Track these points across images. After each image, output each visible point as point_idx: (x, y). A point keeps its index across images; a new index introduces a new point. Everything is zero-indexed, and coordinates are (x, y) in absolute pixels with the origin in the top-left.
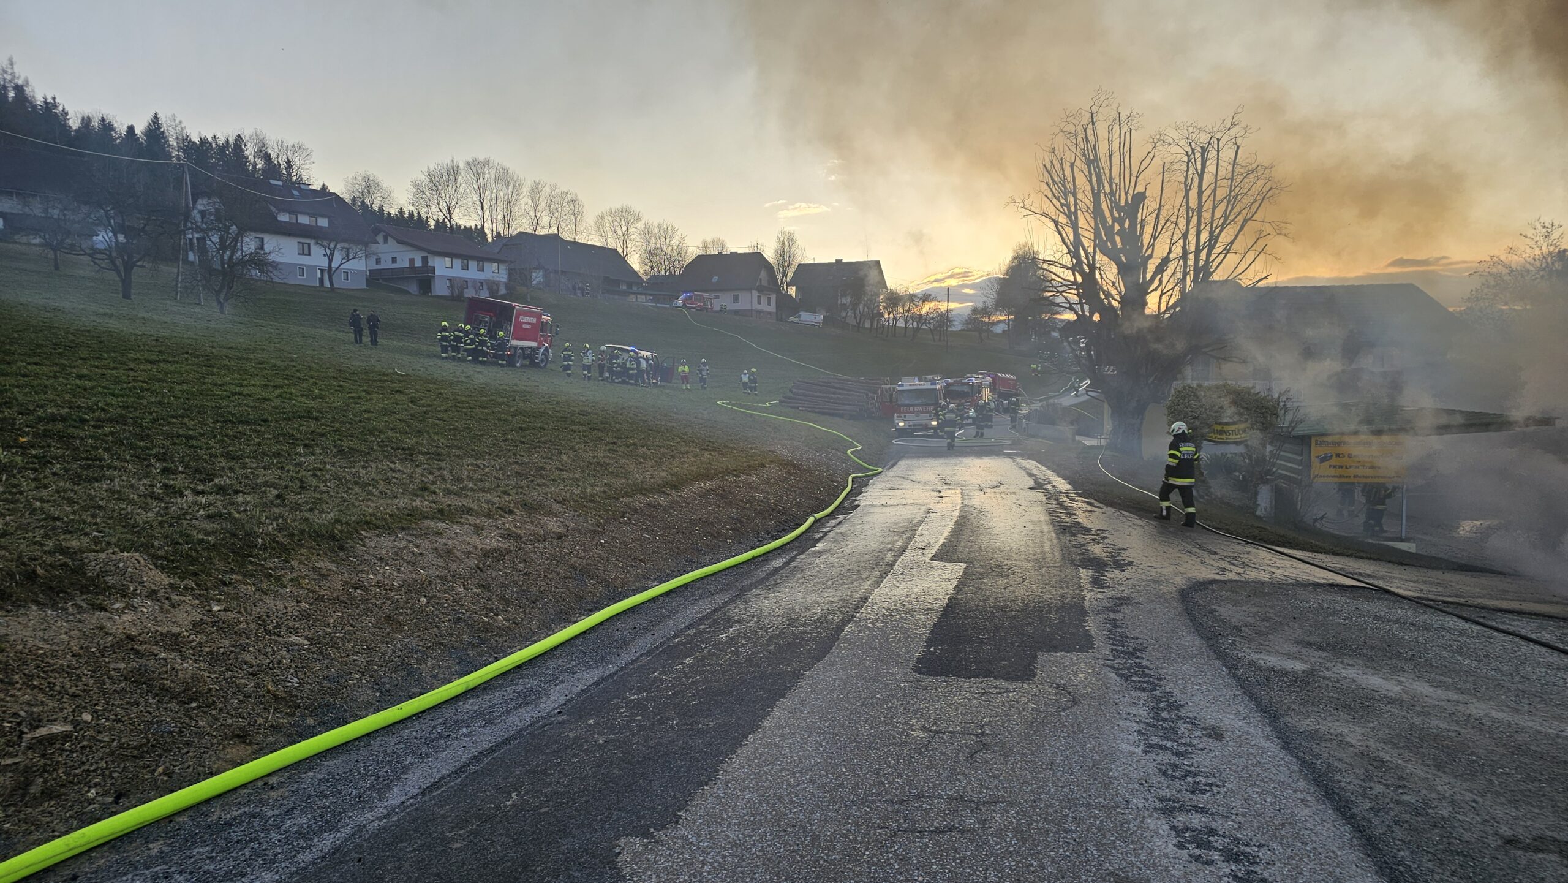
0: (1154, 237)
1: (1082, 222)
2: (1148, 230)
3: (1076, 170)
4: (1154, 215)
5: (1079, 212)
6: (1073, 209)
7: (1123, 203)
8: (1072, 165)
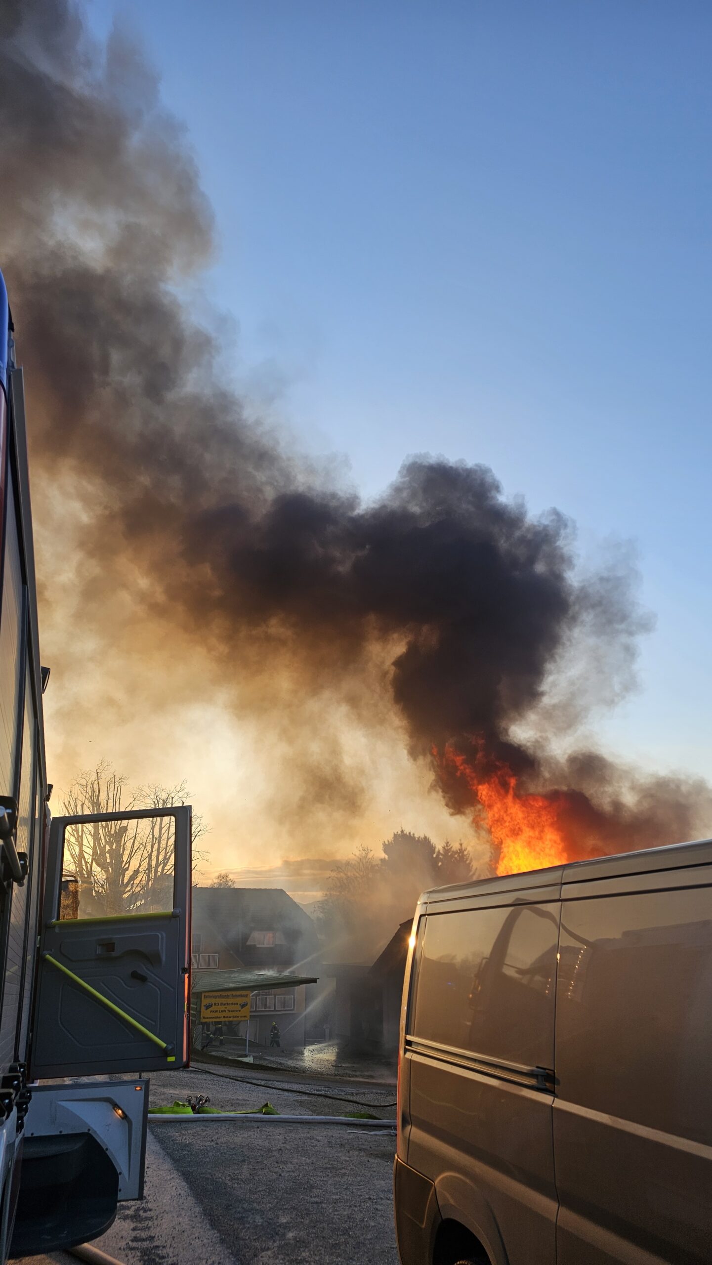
0: (130, 857)
2: (127, 853)
4: (132, 841)
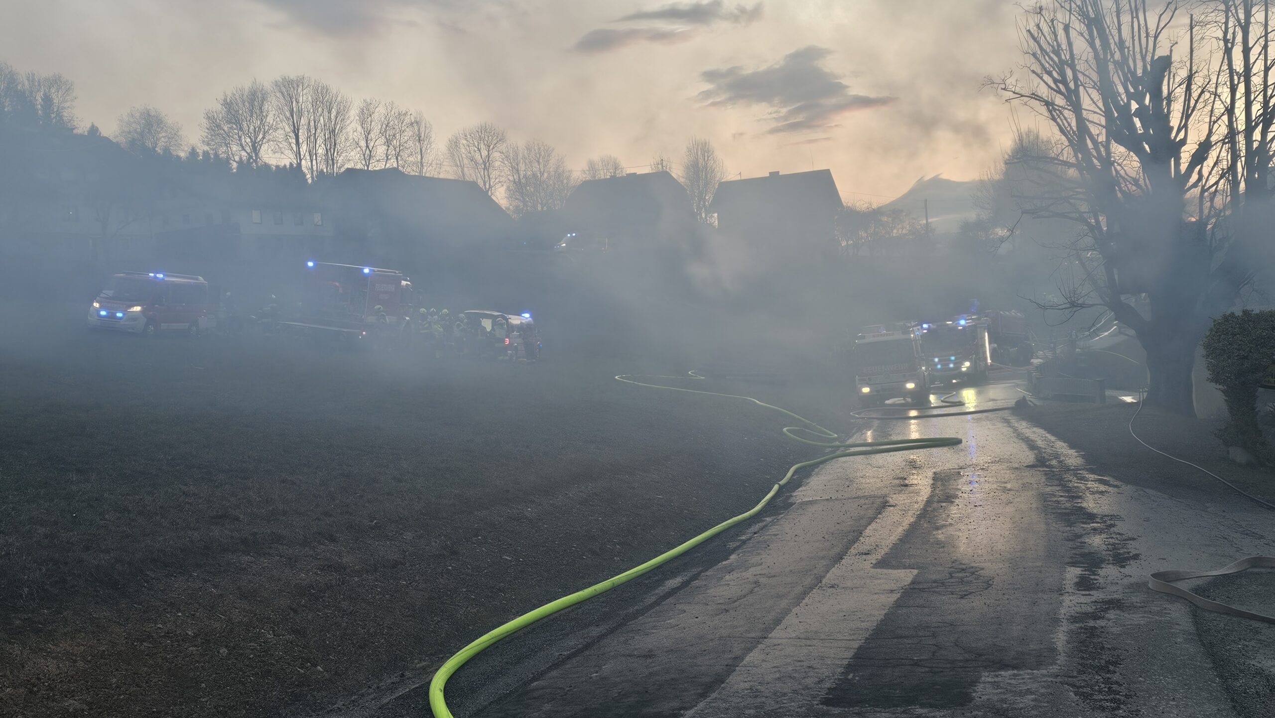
1: (1086, 103)
3: (1073, 34)
5: (1081, 88)
6: (1072, 85)
7: (1139, 72)
8: (1067, 28)
